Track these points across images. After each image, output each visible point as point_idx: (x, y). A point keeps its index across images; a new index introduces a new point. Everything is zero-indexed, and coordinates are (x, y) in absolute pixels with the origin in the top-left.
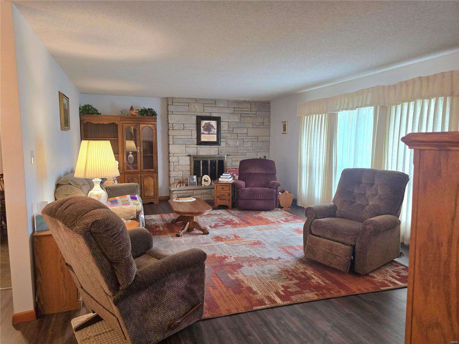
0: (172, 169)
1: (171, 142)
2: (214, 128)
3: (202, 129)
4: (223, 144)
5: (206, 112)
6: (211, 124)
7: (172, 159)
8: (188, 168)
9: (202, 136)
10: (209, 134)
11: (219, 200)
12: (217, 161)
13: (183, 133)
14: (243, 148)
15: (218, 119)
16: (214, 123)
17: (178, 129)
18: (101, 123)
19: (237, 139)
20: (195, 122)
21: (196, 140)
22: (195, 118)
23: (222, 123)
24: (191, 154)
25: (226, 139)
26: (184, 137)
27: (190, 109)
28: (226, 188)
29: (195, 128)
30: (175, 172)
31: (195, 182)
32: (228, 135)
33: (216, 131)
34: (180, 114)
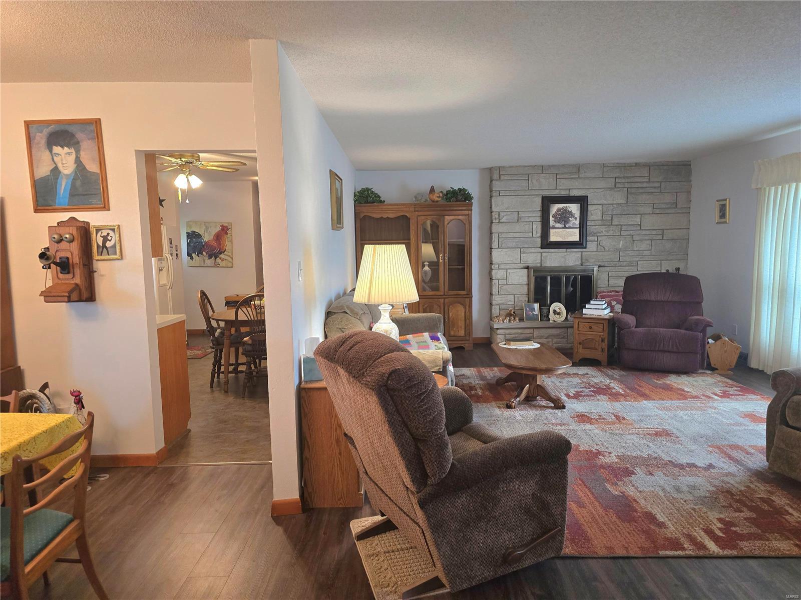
0: (495, 290)
1: (495, 245)
2: (574, 217)
3: (552, 219)
4: (591, 246)
5: (561, 188)
6: (570, 210)
7: (496, 273)
8: (525, 290)
9: (552, 231)
10: (565, 227)
11: (583, 350)
12: (579, 276)
13: (517, 227)
14: (631, 253)
15: (582, 201)
16: (574, 208)
17: (508, 221)
18: (385, 216)
19: (621, 235)
20: (539, 208)
21: (539, 240)
22: (539, 201)
23: (590, 208)
24: (530, 265)
25: (597, 236)
26: (517, 235)
27: (530, 185)
28: (597, 327)
29: (539, 219)
30: (501, 296)
31: (537, 315)
32: (603, 229)
33: (578, 222)
34: (513, 194)
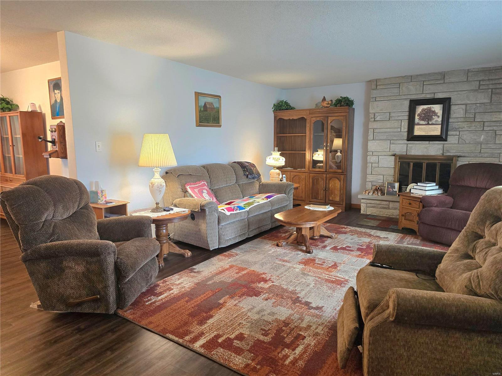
1: (371, 137)
2: (436, 116)
3: (417, 117)
4: (452, 139)
5: (427, 92)
6: (433, 110)
7: (370, 158)
8: (392, 172)
9: (416, 127)
10: (428, 124)
13: (388, 124)
15: (446, 103)
16: (438, 108)
17: (381, 120)
18: (291, 118)
19: (483, 130)
20: (407, 109)
21: (406, 134)
22: (407, 104)
23: (453, 108)
24: (397, 153)
25: (460, 131)
26: (388, 130)
27: (401, 92)
28: (415, 204)
29: (407, 118)
30: (373, 175)
32: (465, 125)
33: (440, 119)
34: (386, 99)
